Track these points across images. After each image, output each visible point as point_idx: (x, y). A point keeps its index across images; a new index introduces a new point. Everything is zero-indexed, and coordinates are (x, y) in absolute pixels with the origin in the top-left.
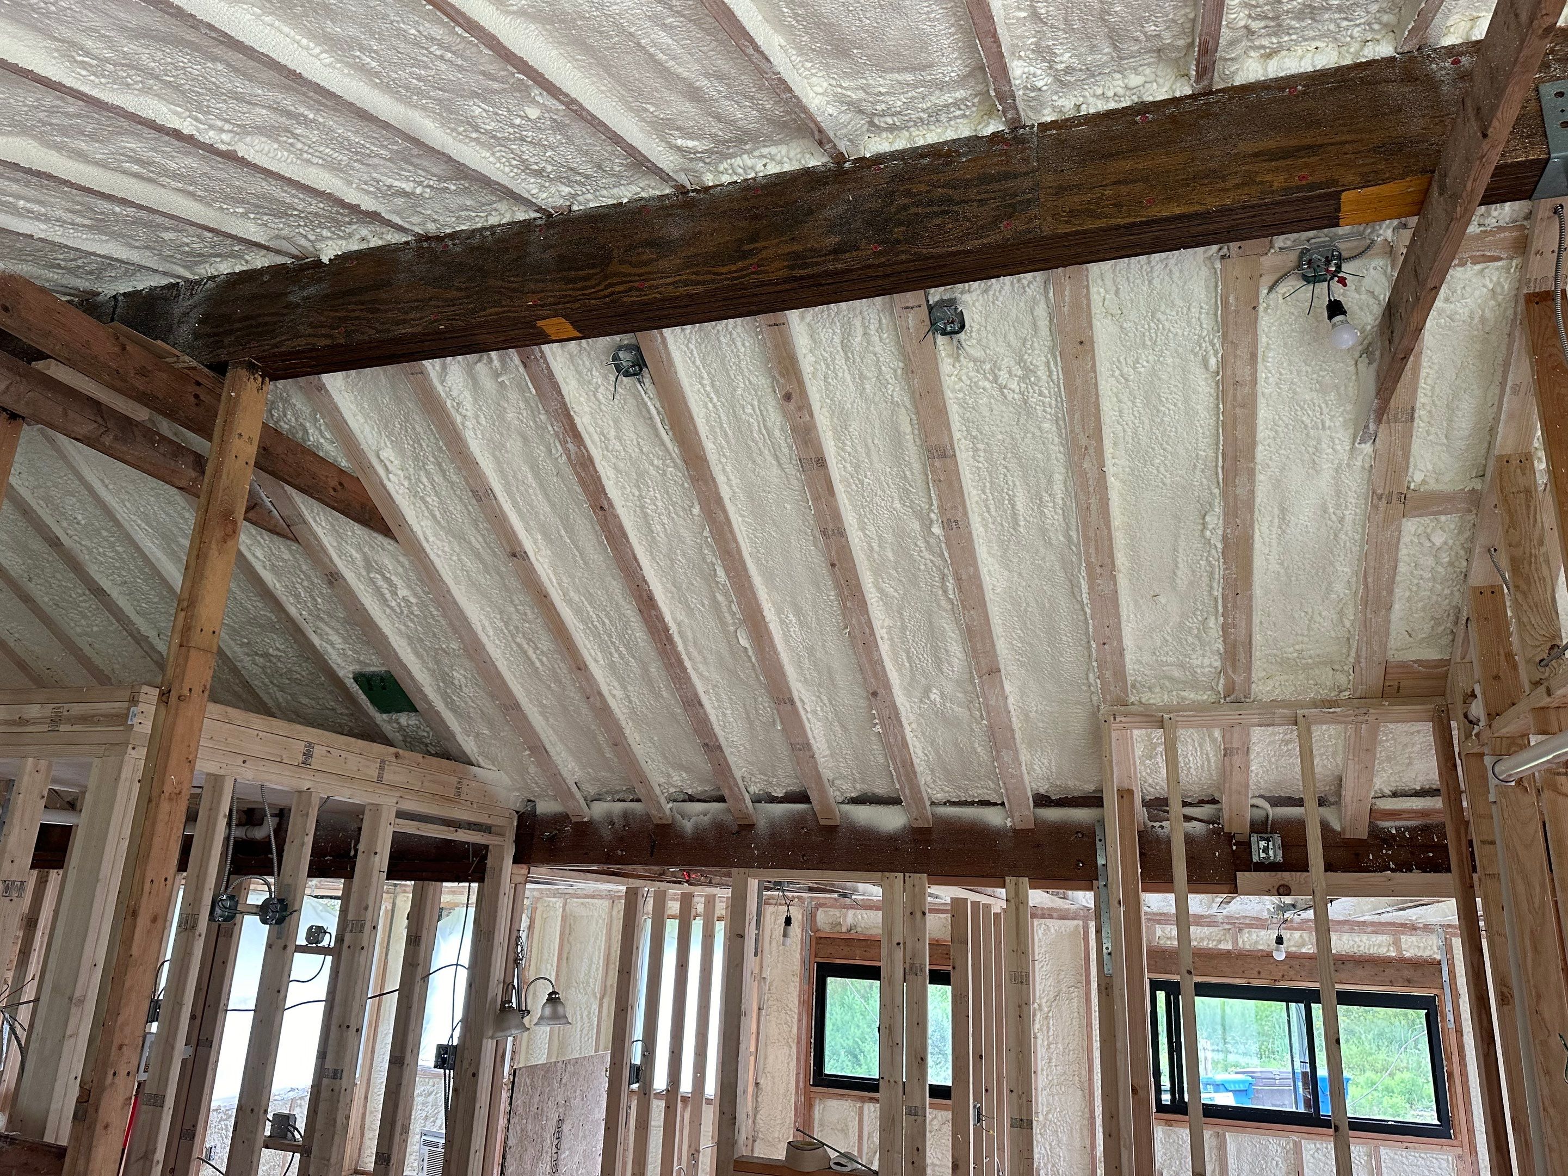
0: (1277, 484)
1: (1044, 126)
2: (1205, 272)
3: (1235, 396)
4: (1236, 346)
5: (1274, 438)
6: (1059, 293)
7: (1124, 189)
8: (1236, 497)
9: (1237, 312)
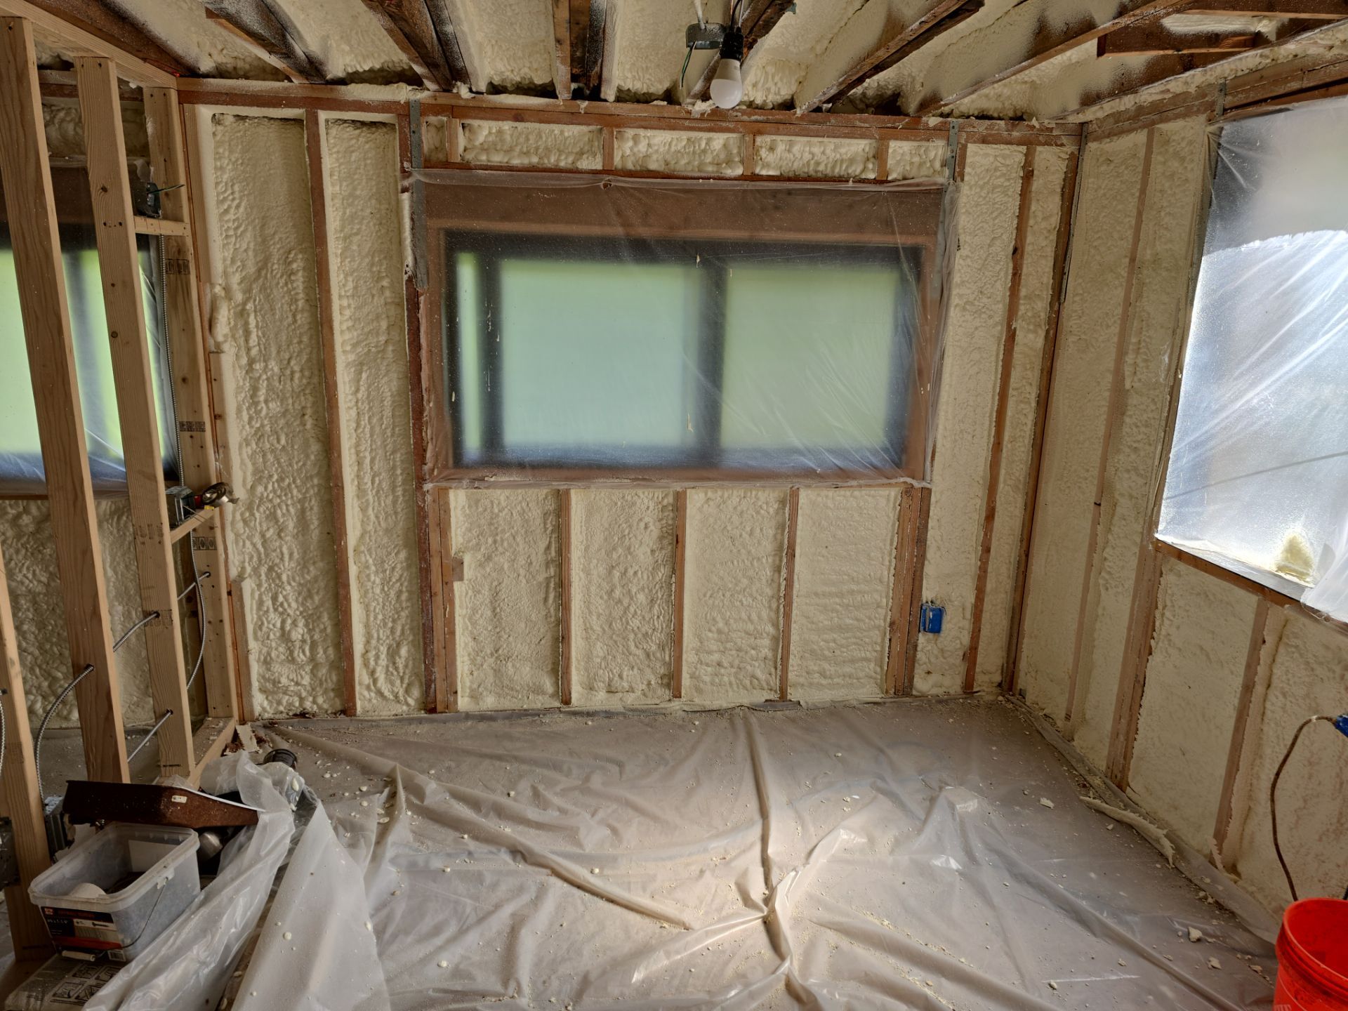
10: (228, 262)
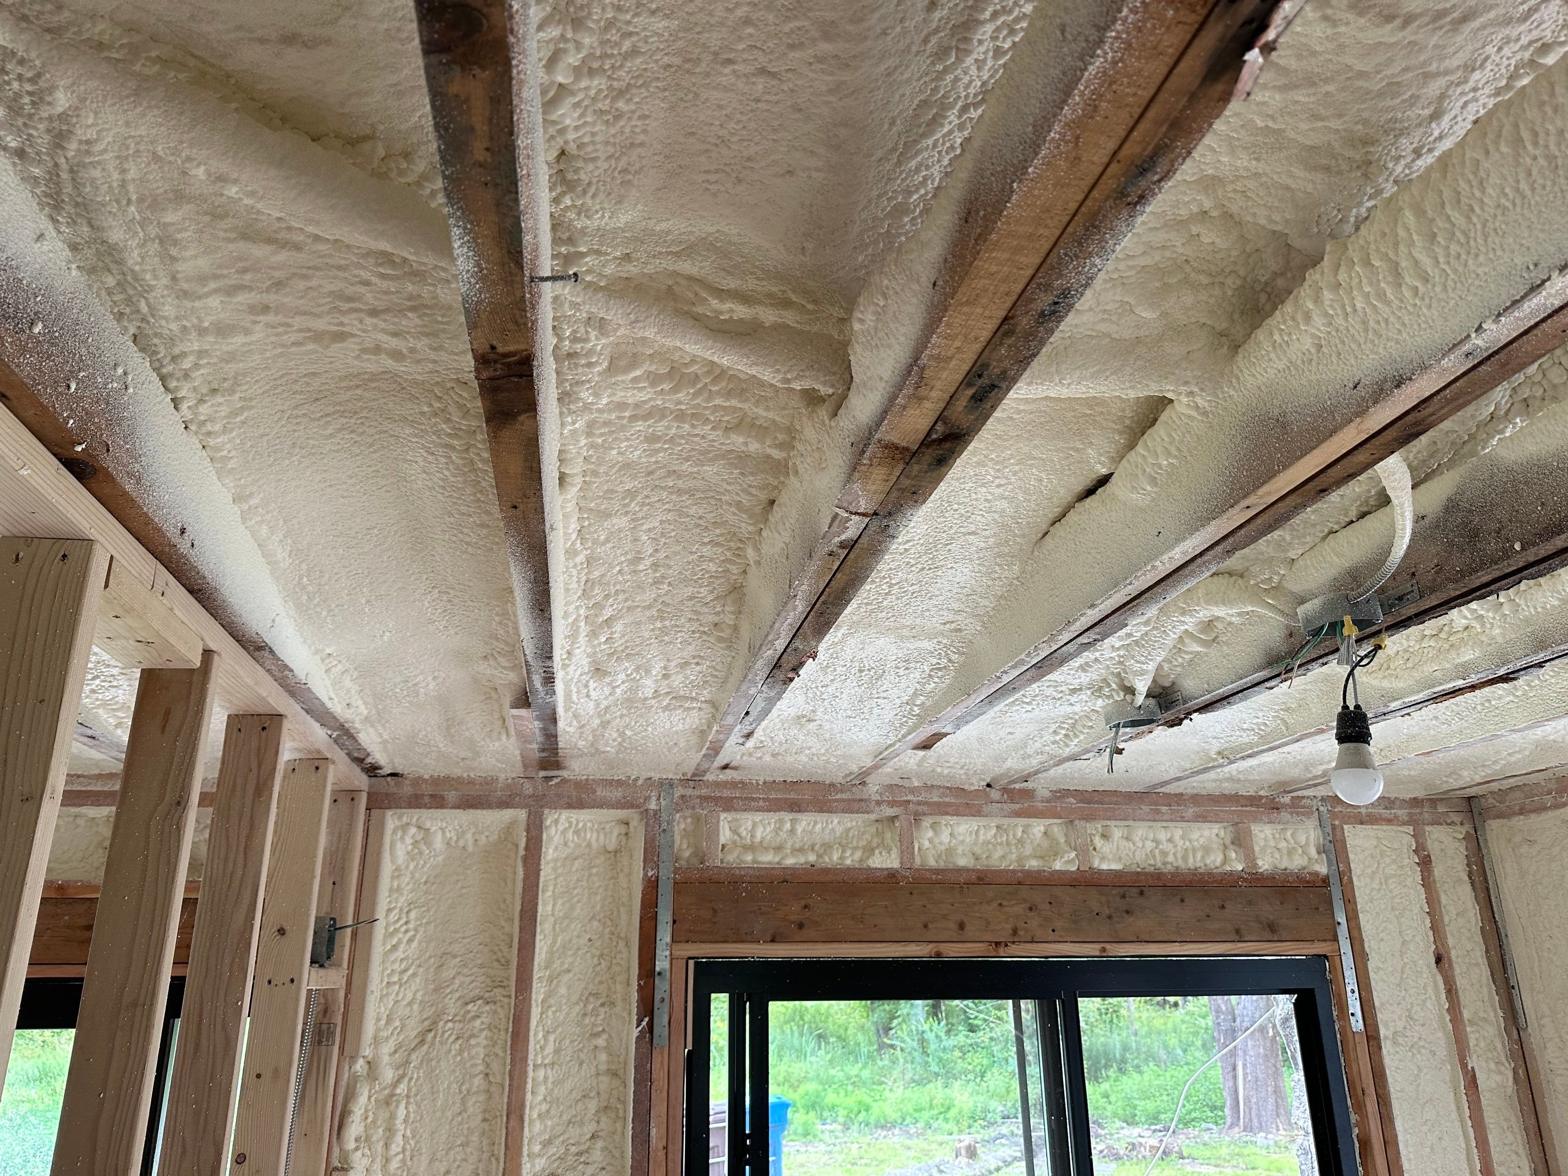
10: (383, 1022)
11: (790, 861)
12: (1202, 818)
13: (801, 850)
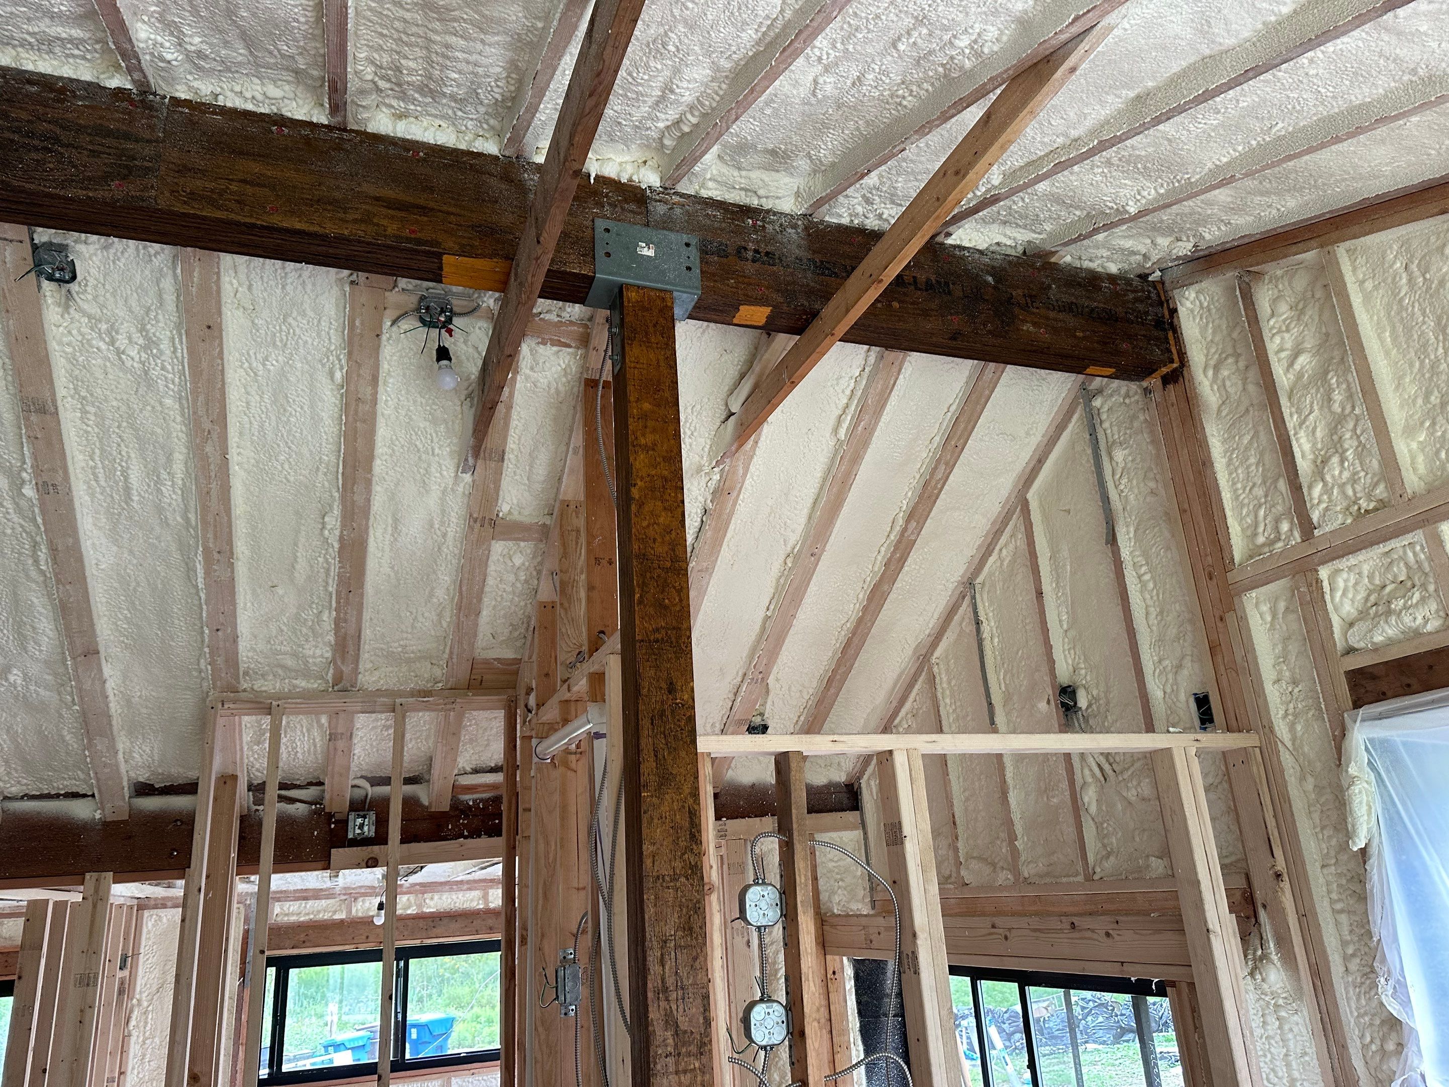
0: (392, 497)
1: (176, 101)
2: (336, 290)
3: (356, 412)
4: (359, 365)
5: (391, 456)
6: (188, 272)
7: (249, 190)
8: (353, 502)
9: (362, 336)
11: (302, 919)
12: (470, 889)
13: (308, 914)
